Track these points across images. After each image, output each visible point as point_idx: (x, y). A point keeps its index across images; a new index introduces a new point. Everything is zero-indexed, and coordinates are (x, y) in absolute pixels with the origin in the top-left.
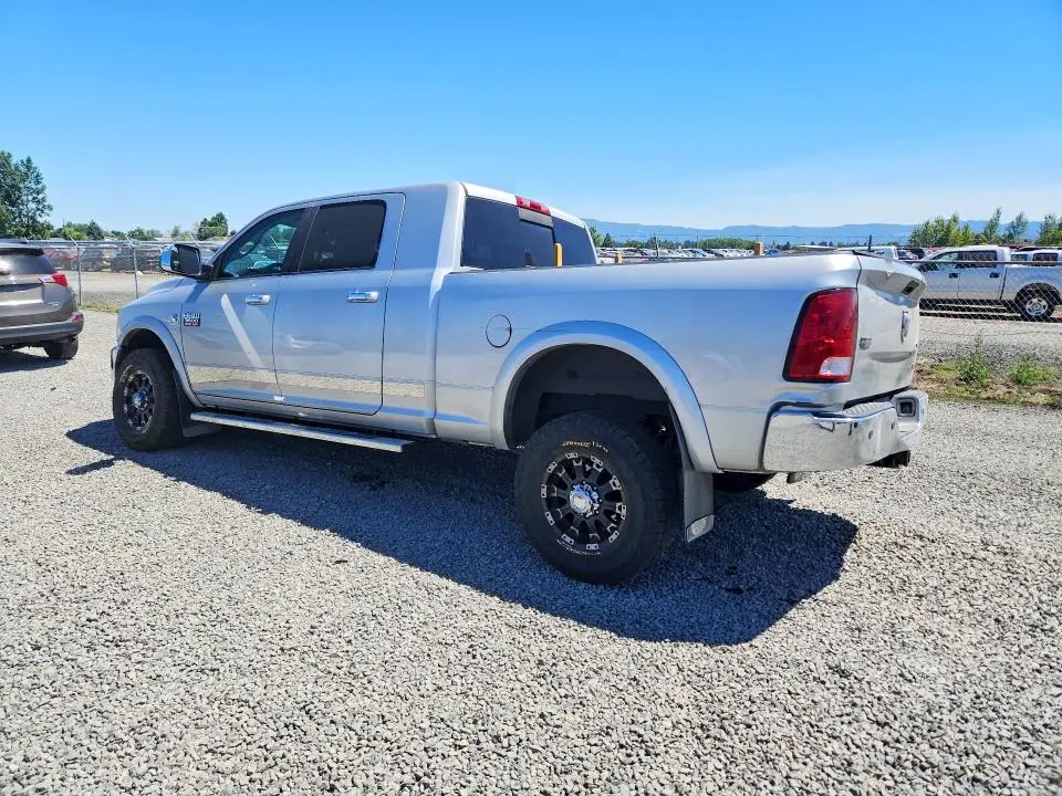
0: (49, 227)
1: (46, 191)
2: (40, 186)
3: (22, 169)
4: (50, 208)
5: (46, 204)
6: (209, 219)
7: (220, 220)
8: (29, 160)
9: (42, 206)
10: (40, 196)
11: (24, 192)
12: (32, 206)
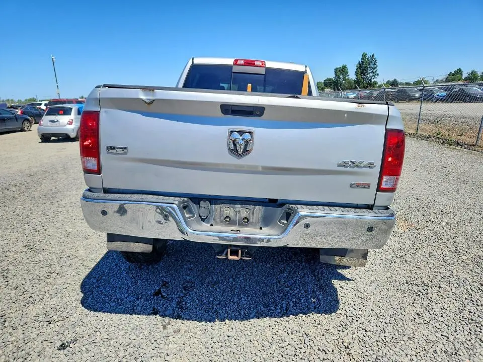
0: (376, 83)
1: (377, 68)
2: (375, 66)
3: (370, 59)
4: (378, 75)
5: (377, 73)
6: (453, 72)
7: (459, 71)
8: (373, 55)
9: (375, 74)
10: (375, 70)
11: (369, 69)
12: (371, 75)
